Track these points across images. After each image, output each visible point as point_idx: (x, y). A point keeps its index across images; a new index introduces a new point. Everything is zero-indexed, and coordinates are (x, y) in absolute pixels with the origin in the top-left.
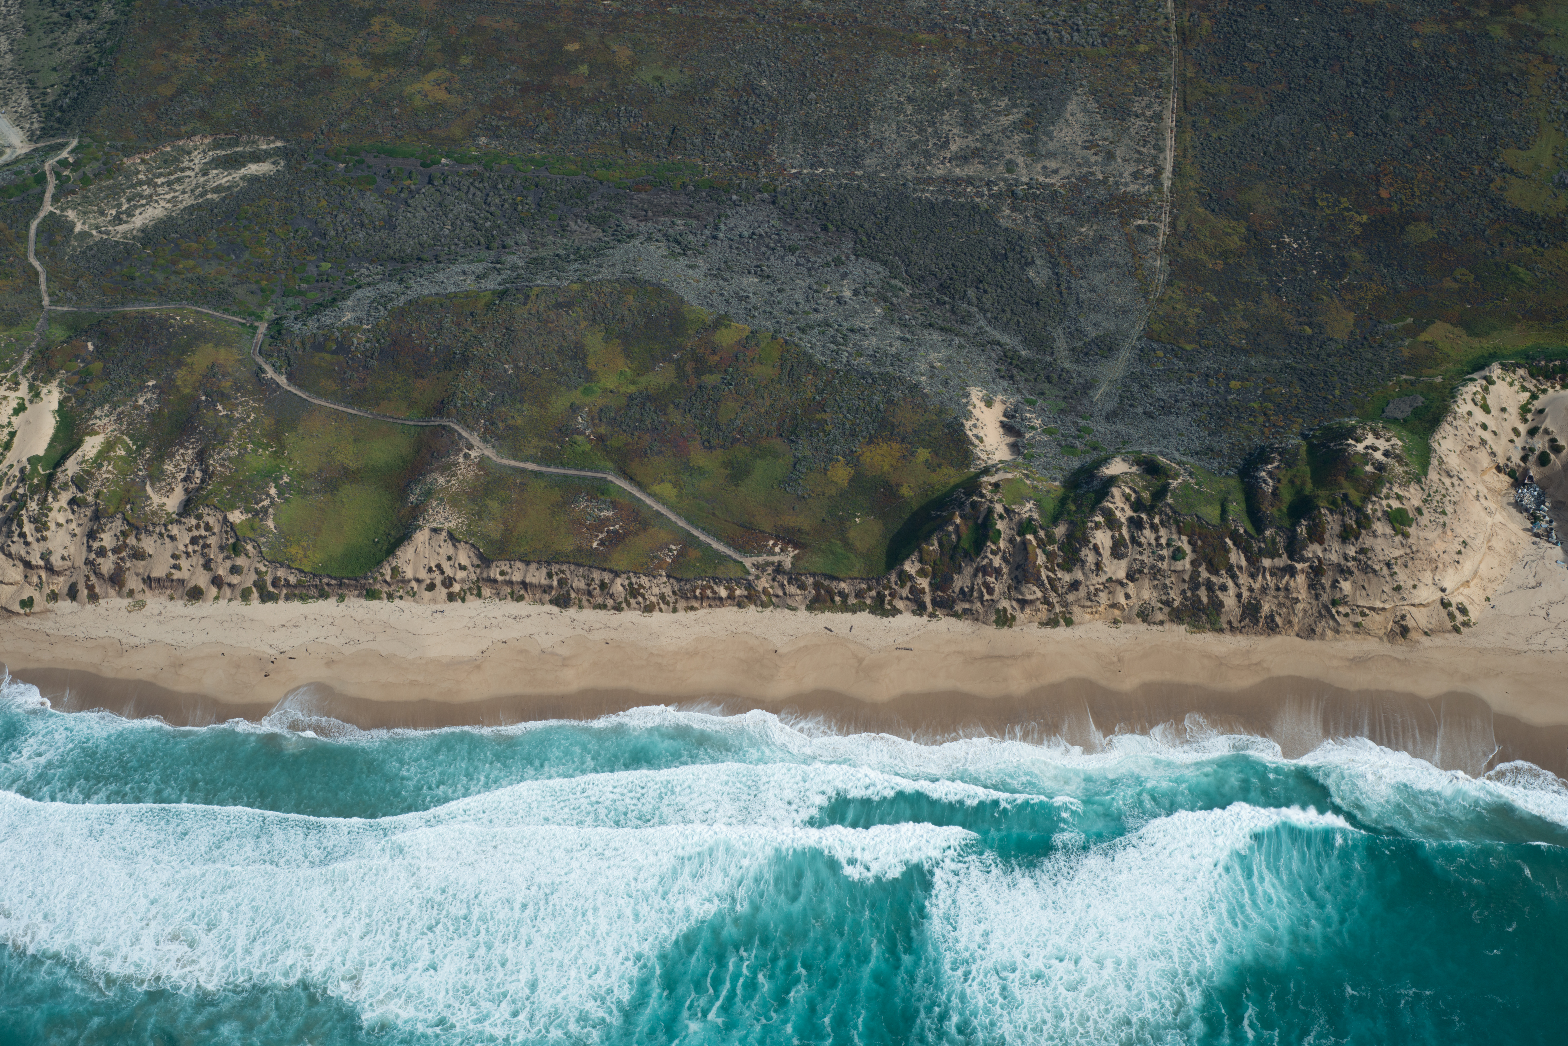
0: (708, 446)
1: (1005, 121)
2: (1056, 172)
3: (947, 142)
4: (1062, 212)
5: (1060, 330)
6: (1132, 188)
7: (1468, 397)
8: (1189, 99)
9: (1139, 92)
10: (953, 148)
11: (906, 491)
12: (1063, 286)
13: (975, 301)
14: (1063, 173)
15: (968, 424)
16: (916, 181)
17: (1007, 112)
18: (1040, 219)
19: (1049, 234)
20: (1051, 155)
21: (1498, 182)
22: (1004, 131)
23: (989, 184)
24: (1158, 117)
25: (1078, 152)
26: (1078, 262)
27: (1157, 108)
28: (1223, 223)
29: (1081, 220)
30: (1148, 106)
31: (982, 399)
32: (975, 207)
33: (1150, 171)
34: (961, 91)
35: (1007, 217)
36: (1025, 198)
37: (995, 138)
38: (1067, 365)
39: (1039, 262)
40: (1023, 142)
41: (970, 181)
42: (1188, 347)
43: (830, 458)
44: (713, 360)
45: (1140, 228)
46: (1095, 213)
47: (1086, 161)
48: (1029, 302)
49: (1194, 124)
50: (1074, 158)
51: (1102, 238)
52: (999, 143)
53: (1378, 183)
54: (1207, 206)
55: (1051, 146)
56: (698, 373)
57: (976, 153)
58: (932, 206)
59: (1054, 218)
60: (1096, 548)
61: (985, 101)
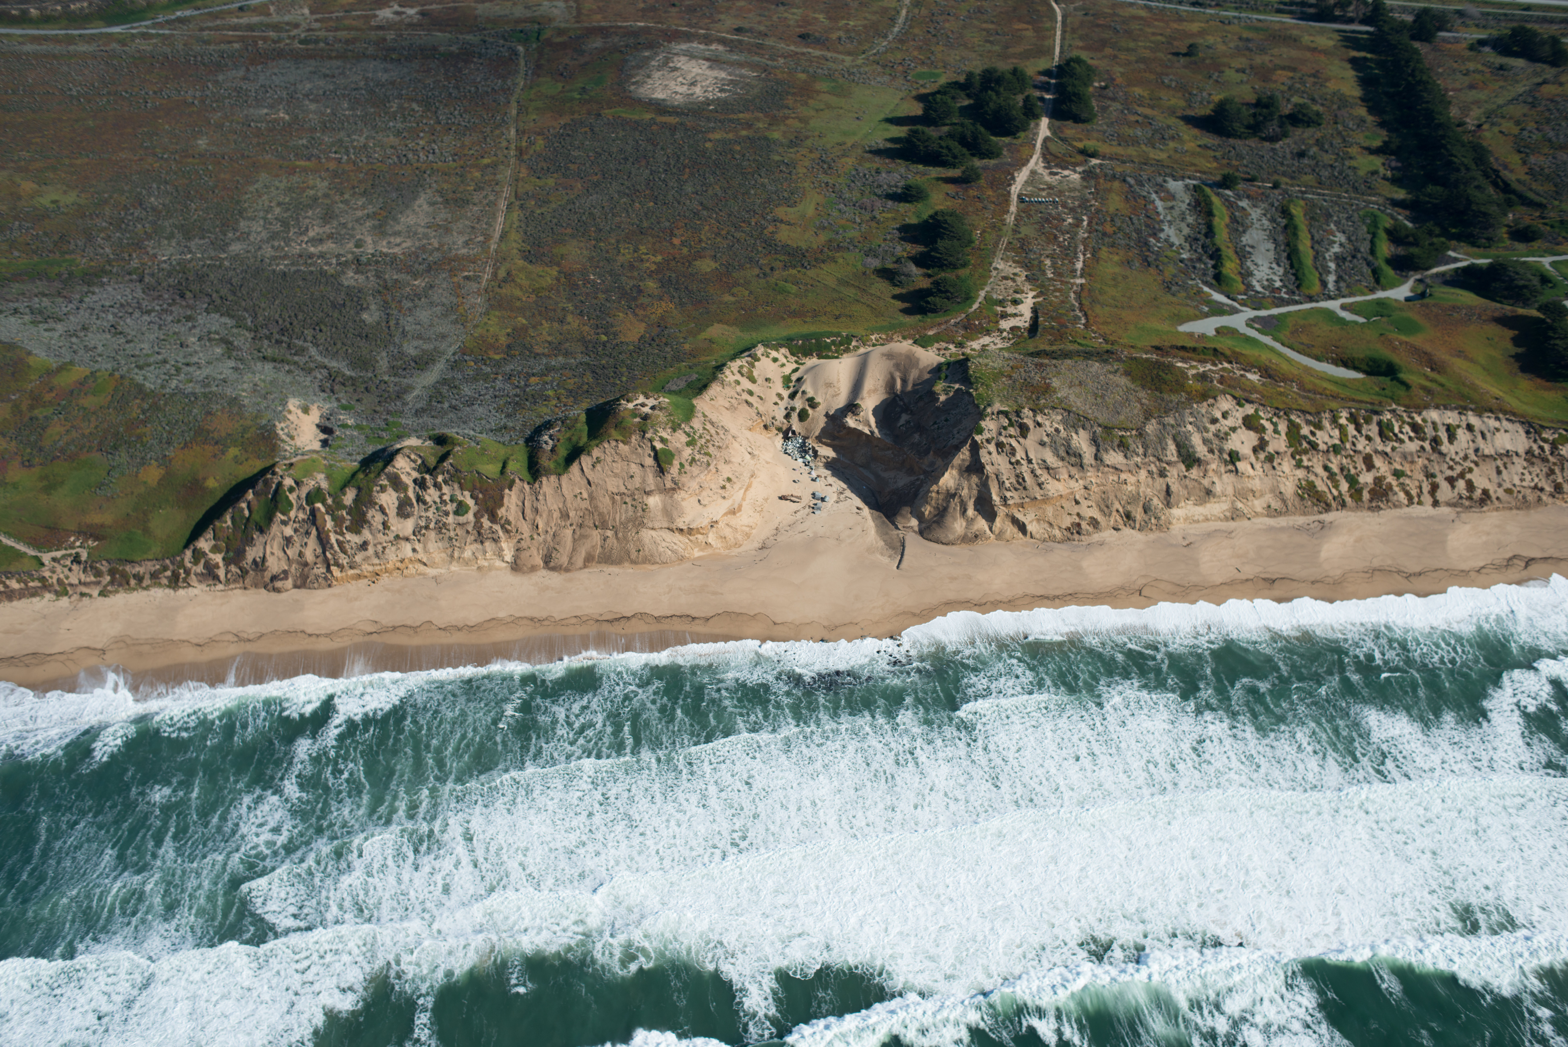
0: (28, 464)
1: (359, 213)
2: (398, 245)
3: (307, 230)
4: (400, 271)
5: (384, 354)
6: (464, 251)
7: (736, 371)
8: (520, 190)
9: (478, 188)
10: (311, 234)
11: (211, 483)
12: (392, 323)
13: (309, 338)
14: (404, 245)
15: (279, 426)
16: (274, 258)
17: (363, 207)
18: (378, 277)
19: (386, 287)
20: (397, 234)
21: (771, 229)
22: (357, 221)
23: (338, 256)
24: (493, 204)
25: (420, 230)
26: (407, 304)
27: (492, 198)
28: (537, 269)
29: (415, 276)
30: (485, 197)
31: (298, 407)
32: (323, 273)
33: (481, 238)
34: (326, 196)
35: (350, 278)
36: (368, 263)
37: (350, 225)
38: (386, 378)
39: (373, 307)
40: (374, 227)
41: (322, 255)
42: (497, 357)
43: (143, 462)
44: (48, 397)
45: (467, 278)
46: (429, 269)
47: (426, 236)
48: (360, 336)
49: (522, 207)
50: (416, 234)
51: (431, 287)
52: (353, 229)
53: (672, 235)
54: (525, 258)
55: (398, 228)
56: (32, 408)
57: (330, 236)
58: (285, 274)
59: (391, 275)
60: (382, 510)
61: (346, 202)
